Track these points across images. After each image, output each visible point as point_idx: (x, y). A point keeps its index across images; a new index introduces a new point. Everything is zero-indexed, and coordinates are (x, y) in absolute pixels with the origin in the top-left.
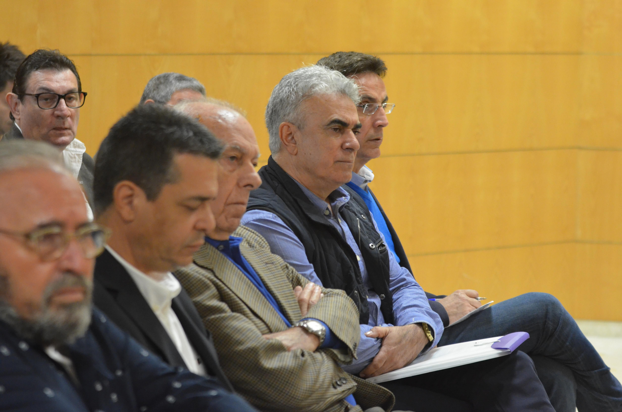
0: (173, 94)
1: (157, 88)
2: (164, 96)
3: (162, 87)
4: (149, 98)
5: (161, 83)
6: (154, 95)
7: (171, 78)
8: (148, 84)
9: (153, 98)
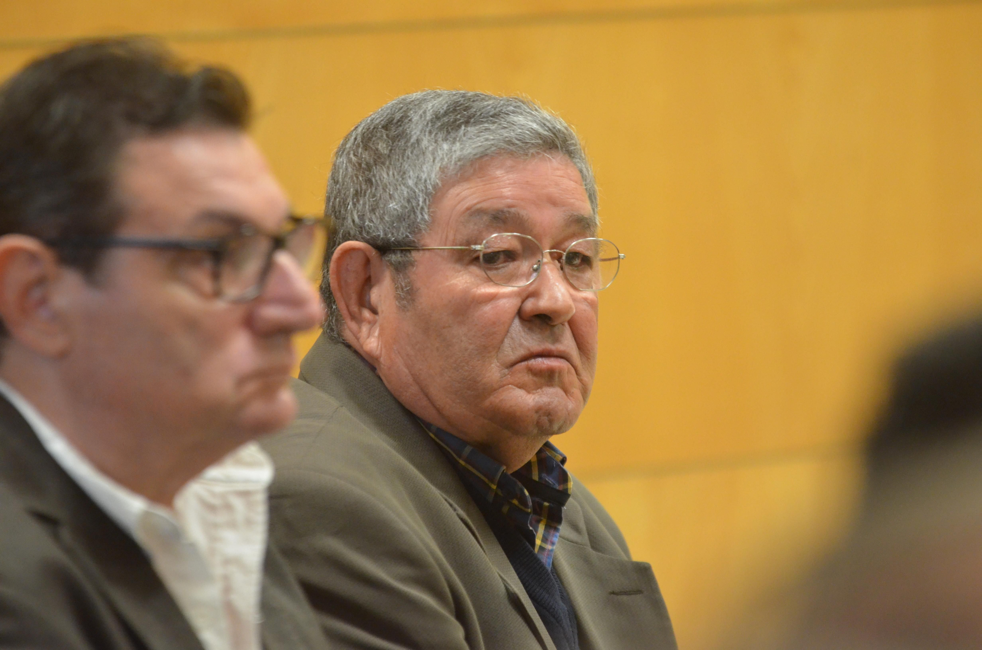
0: (435, 195)
1: (369, 181)
2: (400, 218)
3: (384, 175)
4: (347, 237)
5: (379, 159)
6: (362, 217)
7: (415, 130)
8: (335, 168)
9: (361, 232)
